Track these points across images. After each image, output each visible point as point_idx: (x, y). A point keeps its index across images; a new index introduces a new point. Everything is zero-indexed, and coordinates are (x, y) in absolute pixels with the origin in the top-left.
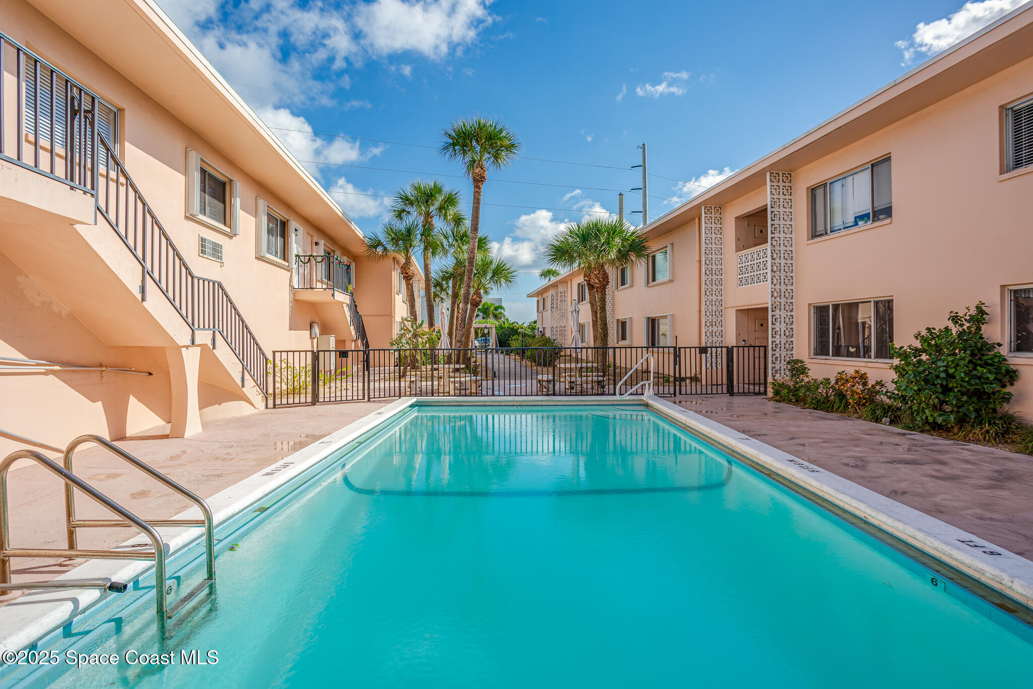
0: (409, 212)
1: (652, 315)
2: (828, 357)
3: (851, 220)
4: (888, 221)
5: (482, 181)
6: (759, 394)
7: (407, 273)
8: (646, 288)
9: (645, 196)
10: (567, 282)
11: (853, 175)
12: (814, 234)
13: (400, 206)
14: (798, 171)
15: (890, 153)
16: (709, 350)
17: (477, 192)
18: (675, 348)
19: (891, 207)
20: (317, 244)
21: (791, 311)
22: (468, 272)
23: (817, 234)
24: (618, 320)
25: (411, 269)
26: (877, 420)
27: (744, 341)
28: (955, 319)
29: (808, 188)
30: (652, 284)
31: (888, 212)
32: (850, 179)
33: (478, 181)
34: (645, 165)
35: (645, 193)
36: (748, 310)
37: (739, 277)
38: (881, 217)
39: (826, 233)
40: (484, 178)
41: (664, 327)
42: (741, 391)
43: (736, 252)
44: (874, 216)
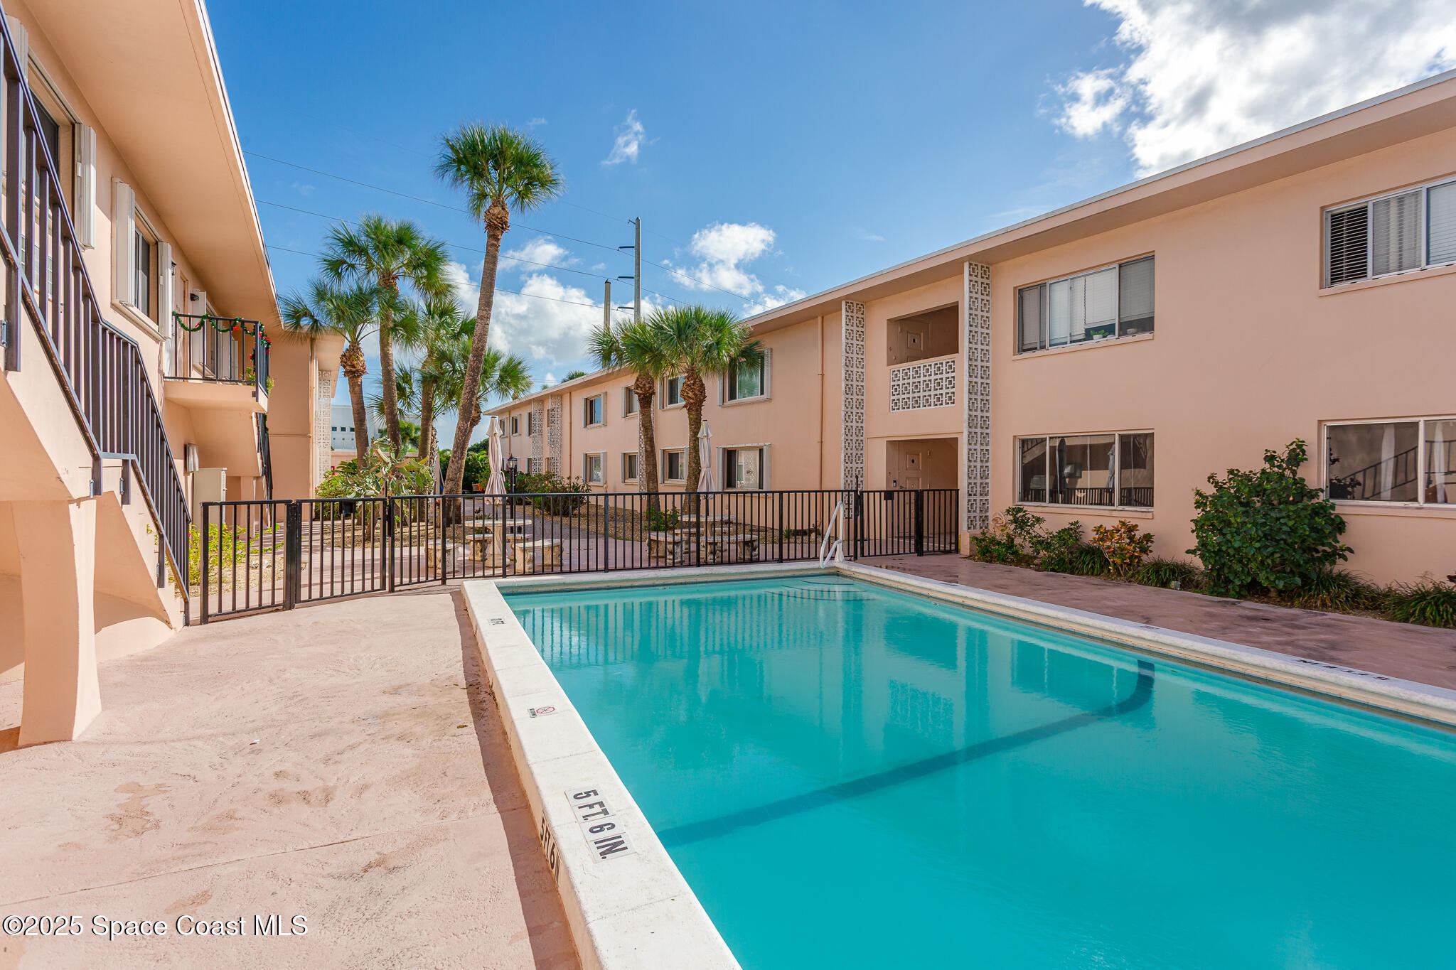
0: (353, 266)
1: (729, 446)
2: (1043, 504)
3: (1080, 331)
4: (1147, 335)
5: (502, 228)
6: (950, 552)
7: (353, 366)
8: (720, 408)
9: (639, 287)
10: (561, 396)
11: (1085, 276)
12: (1022, 347)
13: (338, 252)
14: (1001, 264)
15: (1154, 251)
16: (896, 494)
17: (493, 244)
18: (856, 491)
19: (1153, 317)
20: (193, 297)
21: (987, 445)
22: (473, 370)
23: (1025, 347)
24: (664, 450)
25: (361, 359)
26: (1165, 584)
27: (895, 482)
28: (1270, 458)
29: (1015, 288)
30: (728, 403)
31: (1146, 324)
32: (1079, 283)
33: (496, 227)
34: (639, 247)
35: (639, 284)
36: (899, 441)
37: (893, 398)
38: (1129, 330)
39: (1043, 347)
40: (506, 223)
41: (746, 462)
42: (931, 549)
43: (888, 365)
44: (1120, 329)
